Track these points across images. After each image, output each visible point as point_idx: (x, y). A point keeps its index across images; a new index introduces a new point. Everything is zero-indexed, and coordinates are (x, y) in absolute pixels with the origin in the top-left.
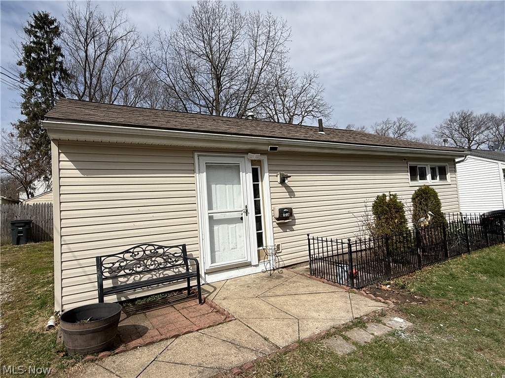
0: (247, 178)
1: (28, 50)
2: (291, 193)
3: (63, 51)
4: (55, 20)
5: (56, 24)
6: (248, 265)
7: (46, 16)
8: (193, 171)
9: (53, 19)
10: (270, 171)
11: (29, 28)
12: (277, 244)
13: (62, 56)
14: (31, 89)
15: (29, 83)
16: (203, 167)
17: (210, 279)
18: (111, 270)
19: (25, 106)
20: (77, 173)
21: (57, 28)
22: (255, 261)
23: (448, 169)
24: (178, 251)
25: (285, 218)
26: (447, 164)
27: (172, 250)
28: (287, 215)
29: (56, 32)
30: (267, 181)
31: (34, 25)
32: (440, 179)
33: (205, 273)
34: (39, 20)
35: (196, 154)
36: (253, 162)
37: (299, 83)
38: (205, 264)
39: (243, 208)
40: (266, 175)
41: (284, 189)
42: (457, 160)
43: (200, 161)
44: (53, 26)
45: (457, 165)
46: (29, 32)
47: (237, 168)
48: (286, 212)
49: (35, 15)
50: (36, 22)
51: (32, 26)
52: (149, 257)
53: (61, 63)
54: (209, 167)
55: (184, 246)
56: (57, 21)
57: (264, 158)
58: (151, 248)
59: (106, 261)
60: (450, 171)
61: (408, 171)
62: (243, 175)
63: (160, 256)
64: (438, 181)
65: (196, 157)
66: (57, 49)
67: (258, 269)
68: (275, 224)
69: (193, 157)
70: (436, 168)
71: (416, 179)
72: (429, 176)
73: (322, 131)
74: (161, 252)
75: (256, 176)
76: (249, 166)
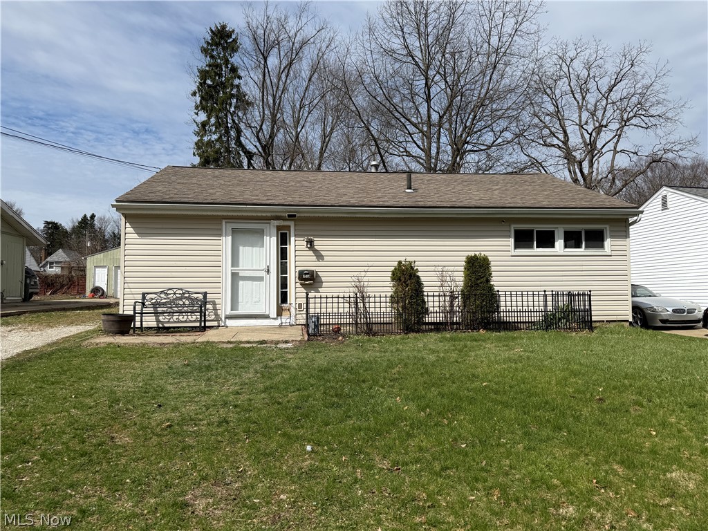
0: (271, 242)
1: (204, 75)
2: (319, 256)
3: (240, 73)
4: (233, 31)
5: (233, 37)
6: (267, 317)
7: (224, 27)
8: (220, 235)
9: (231, 30)
10: (295, 236)
11: (205, 46)
12: (298, 302)
13: (240, 77)
14: (204, 125)
15: (202, 117)
16: (230, 231)
17: (229, 323)
19: (199, 145)
21: (235, 41)
22: (273, 314)
23: (607, 233)
24: (201, 296)
25: (310, 280)
26: (608, 227)
27: (196, 296)
28: (307, 276)
29: (233, 47)
30: (296, 245)
31: (210, 42)
32: (586, 247)
33: (226, 318)
34: (216, 36)
35: (224, 221)
36: (278, 228)
38: (225, 309)
39: (264, 267)
40: (293, 239)
41: (311, 253)
42: (631, 220)
43: (227, 227)
44: (231, 40)
45: (630, 227)
46: (204, 51)
47: (261, 233)
48: (306, 274)
49: (211, 30)
50: (212, 39)
51: (208, 43)
52: (180, 299)
53: (238, 86)
54: (234, 232)
55: (205, 294)
56: (235, 32)
57: (291, 224)
58: (180, 291)
59: (148, 297)
60: (612, 237)
61: (510, 237)
62: (266, 239)
63: (186, 298)
64: (582, 251)
65: (224, 223)
66: (234, 70)
67: (277, 322)
68: (298, 285)
69: (221, 224)
70: (580, 232)
71: (531, 247)
72: (559, 243)
73: (410, 188)
74: (187, 295)
75: (283, 240)
76: (274, 231)
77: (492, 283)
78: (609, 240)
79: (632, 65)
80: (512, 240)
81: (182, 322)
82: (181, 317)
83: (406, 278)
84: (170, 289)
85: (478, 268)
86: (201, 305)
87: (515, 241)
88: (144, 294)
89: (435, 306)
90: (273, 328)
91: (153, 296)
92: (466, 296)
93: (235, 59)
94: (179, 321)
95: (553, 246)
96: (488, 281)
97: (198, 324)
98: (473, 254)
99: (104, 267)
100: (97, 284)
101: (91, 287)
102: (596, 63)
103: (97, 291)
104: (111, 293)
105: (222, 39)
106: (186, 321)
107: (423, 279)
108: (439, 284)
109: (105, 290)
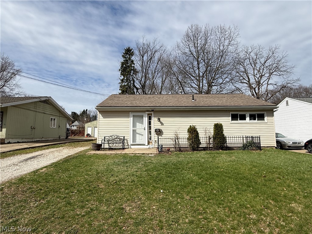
0: (146, 119)
1: (122, 64)
2: (162, 124)
3: (134, 62)
4: (132, 49)
5: (132, 51)
6: (144, 145)
7: (129, 48)
8: (129, 117)
11: (123, 55)
12: (155, 140)
13: (134, 64)
14: (123, 80)
15: (122, 77)
16: (132, 116)
17: (132, 147)
18: (108, 141)
20: (102, 118)
21: (133, 52)
22: (146, 144)
23: (265, 115)
24: (123, 138)
25: (159, 132)
26: (265, 112)
27: (121, 137)
28: (158, 131)
29: (132, 54)
30: (154, 120)
32: (258, 120)
33: (131, 145)
34: (126, 51)
35: (130, 112)
36: (148, 114)
37: (265, 55)
38: (131, 142)
39: (144, 128)
40: (153, 118)
41: (159, 123)
42: (274, 110)
43: (131, 114)
45: (274, 113)
47: (142, 117)
48: (157, 130)
49: (125, 49)
51: (124, 54)
52: (116, 139)
53: (134, 67)
54: (134, 116)
55: (124, 137)
57: (152, 113)
58: (116, 136)
59: (106, 138)
60: (267, 116)
61: (230, 116)
62: (144, 118)
63: (118, 138)
64: (256, 121)
65: (130, 113)
66: (132, 61)
67: (148, 147)
68: (155, 134)
69: (129, 113)
70: (255, 115)
71: (238, 120)
72: (248, 119)
73: (193, 100)
74: (118, 137)
75: (150, 118)
76: (147, 115)
77: (224, 133)
78: (266, 117)
79: (273, 54)
80: (230, 118)
81: (117, 146)
82: (116, 145)
83: (193, 131)
84: (113, 135)
85: (218, 128)
86: (123, 140)
87: (232, 118)
88: (105, 137)
89: (203, 141)
90: (147, 149)
91: (108, 138)
92: (215, 138)
93: (133, 58)
94: (116, 146)
95: (245, 120)
96: (222, 132)
97: (122, 147)
98: (216, 123)
99: (91, 127)
100: (88, 133)
101: (86, 134)
102: (259, 53)
103: (88, 135)
104: (93, 136)
105: (129, 52)
106: (118, 146)
107: (198, 132)
108: (205, 133)
109: (91, 135)
